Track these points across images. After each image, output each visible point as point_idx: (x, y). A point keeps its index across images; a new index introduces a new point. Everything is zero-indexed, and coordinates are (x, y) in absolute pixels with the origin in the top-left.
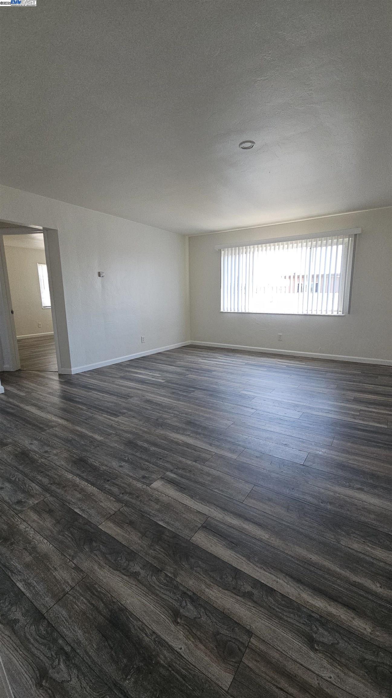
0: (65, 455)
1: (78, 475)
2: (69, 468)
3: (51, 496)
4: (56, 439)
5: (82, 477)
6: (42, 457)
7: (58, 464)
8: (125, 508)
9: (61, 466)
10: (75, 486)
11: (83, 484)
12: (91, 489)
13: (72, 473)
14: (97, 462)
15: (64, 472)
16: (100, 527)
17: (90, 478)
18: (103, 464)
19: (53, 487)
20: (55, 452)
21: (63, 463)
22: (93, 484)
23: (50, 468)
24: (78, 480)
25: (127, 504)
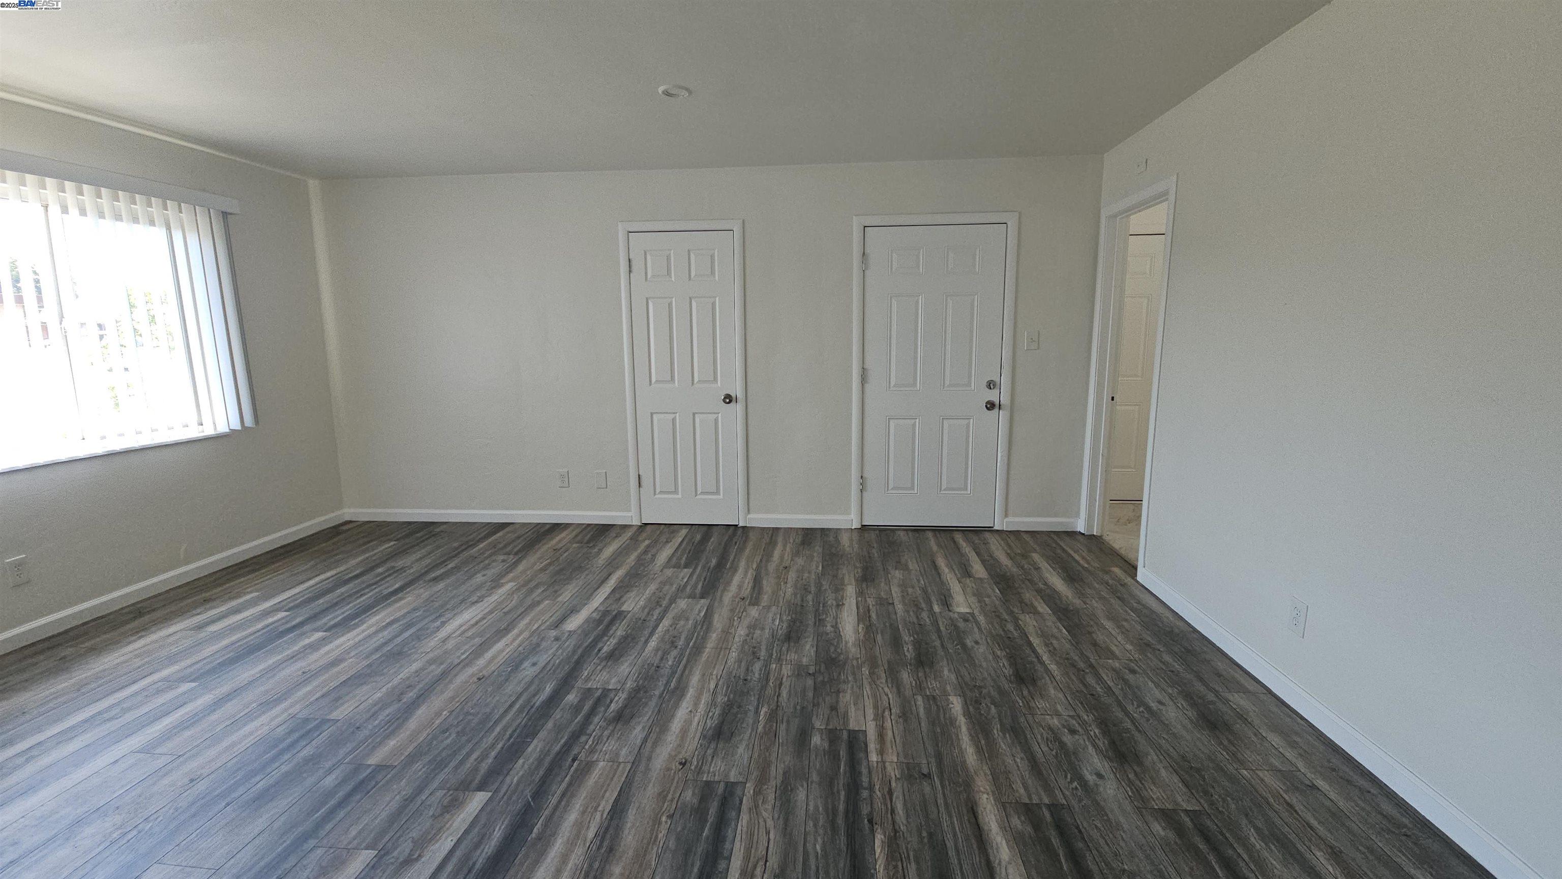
0: (1041, 704)
1: (1042, 663)
2: (1047, 678)
3: (1088, 658)
4: (1039, 755)
5: (1038, 658)
6: (1083, 724)
7: (1061, 695)
8: (1016, 610)
9: (1059, 688)
10: (1053, 652)
11: (1041, 650)
12: (1036, 641)
13: (1047, 670)
14: (1002, 665)
15: (1058, 678)
16: (1050, 612)
17: (1028, 651)
18: (996, 657)
19: (1082, 665)
20: (1056, 721)
21: (1052, 691)
22: (1030, 644)
23: (1078, 694)
24: (1045, 658)
25: (1011, 613)
